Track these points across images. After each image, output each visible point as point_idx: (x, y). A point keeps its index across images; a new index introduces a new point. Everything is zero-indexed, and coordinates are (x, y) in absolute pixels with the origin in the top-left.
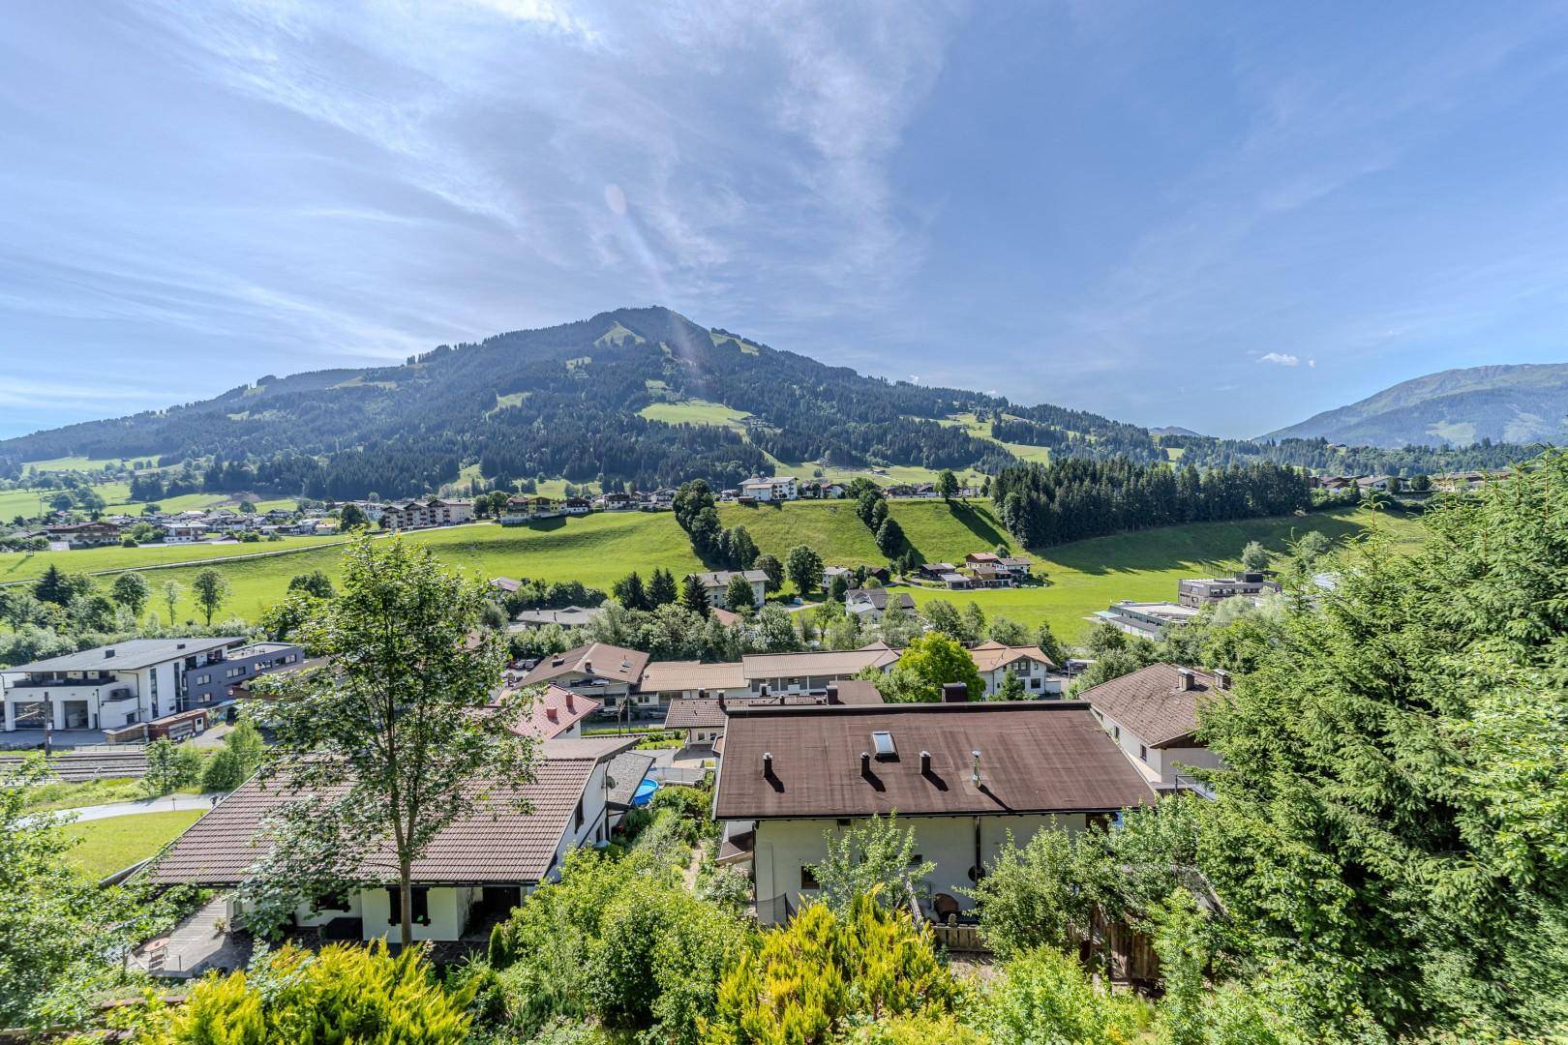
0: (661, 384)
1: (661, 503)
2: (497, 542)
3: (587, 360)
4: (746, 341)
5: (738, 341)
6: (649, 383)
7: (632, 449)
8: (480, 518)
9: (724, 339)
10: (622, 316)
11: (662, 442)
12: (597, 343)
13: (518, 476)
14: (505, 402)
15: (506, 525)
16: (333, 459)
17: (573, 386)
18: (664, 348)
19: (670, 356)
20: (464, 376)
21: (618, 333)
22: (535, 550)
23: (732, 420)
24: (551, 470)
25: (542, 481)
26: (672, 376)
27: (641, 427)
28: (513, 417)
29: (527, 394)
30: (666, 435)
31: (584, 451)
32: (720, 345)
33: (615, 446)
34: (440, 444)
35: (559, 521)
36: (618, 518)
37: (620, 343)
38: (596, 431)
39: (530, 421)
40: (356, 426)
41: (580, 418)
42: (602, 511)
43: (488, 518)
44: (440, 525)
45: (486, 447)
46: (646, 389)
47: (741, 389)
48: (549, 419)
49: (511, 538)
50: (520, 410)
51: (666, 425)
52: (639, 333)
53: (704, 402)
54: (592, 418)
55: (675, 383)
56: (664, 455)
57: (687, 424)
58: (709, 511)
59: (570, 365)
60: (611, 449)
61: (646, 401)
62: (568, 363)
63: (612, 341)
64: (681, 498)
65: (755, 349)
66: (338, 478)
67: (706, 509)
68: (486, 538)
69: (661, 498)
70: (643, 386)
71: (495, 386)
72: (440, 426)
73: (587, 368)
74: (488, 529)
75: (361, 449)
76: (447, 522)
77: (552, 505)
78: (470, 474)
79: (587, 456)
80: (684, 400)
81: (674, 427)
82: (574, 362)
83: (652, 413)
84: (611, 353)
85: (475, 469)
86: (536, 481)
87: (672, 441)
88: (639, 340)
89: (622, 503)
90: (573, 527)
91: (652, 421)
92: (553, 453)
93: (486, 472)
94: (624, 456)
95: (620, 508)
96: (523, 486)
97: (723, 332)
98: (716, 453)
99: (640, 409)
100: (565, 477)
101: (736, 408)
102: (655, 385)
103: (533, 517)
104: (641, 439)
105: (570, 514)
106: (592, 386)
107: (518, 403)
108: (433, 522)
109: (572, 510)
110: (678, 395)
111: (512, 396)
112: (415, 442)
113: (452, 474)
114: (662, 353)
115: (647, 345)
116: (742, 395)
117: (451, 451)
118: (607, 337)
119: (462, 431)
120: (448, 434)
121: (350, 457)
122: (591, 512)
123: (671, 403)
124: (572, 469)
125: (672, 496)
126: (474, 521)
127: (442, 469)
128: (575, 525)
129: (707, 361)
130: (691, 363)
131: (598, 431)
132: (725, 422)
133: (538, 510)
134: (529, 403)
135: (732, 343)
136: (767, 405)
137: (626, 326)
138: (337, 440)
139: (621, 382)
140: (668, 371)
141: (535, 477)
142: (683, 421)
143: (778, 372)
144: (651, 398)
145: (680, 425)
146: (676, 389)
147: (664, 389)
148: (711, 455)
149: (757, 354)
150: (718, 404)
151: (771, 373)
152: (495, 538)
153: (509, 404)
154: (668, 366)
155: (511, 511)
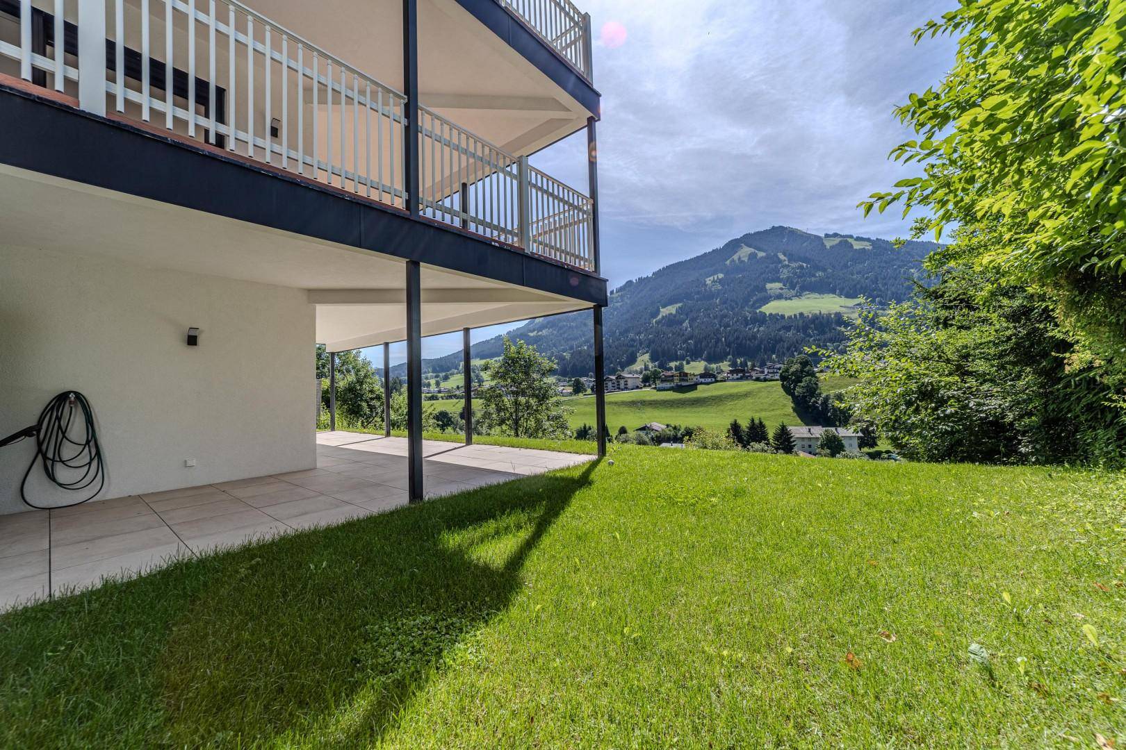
0: (778, 285)
1: (770, 375)
2: (654, 401)
3: (721, 276)
4: (859, 239)
5: (850, 240)
6: (769, 286)
7: (754, 337)
8: (645, 386)
9: (837, 240)
10: (748, 239)
11: (779, 330)
12: (728, 262)
13: (672, 360)
14: (664, 312)
15: (659, 390)
16: (572, 354)
17: (711, 296)
18: (782, 257)
19: (787, 263)
20: (642, 298)
21: (745, 252)
22: (678, 407)
23: (845, 307)
24: (695, 355)
25: (688, 363)
26: (788, 277)
27: (762, 320)
28: (671, 321)
29: (680, 305)
30: (783, 324)
31: (718, 340)
32: (832, 247)
33: (741, 336)
34: (626, 342)
35: (693, 387)
36: (737, 386)
37: (746, 259)
38: (727, 325)
39: (681, 323)
40: (584, 335)
41: (715, 318)
42: (725, 381)
43: (650, 386)
44: (622, 390)
45: (653, 342)
46: (766, 290)
47: (853, 280)
48: (693, 320)
49: (662, 398)
50: (675, 316)
51: (783, 317)
52: (760, 250)
53: (817, 295)
54: (725, 316)
55: (791, 283)
56: (781, 340)
57: (801, 314)
58: (810, 380)
59: (709, 281)
60: (738, 338)
61: (766, 300)
62: (707, 280)
63: (739, 259)
64: (787, 370)
65: (868, 244)
66: (574, 365)
67: (808, 378)
68: (648, 398)
69: (771, 371)
70: (764, 289)
71: (659, 302)
72: (627, 331)
73: (720, 281)
74: (648, 393)
75: (586, 348)
76: (626, 388)
77: (689, 377)
78: (643, 361)
79: (720, 344)
80: (799, 295)
81: (790, 317)
82: (712, 278)
83: (770, 308)
84: (740, 267)
85: (647, 357)
86: (684, 363)
87: (788, 328)
88: (761, 254)
89: (740, 375)
90: (702, 391)
91: (771, 314)
92: (696, 345)
93: (653, 359)
94: (748, 342)
95: (738, 379)
96: (676, 366)
97: (836, 235)
98: (828, 335)
99: (760, 307)
100: (705, 360)
101: (848, 296)
102: (774, 287)
103: (677, 385)
104: (761, 329)
105: (701, 383)
106: (724, 293)
107: (674, 312)
108: (619, 388)
109: (703, 380)
110: (793, 292)
111: (669, 307)
112: (613, 341)
113: (632, 360)
114: (780, 261)
115: (767, 257)
116: (855, 286)
117: (632, 346)
118: (736, 257)
119: (639, 333)
120: (631, 335)
121: (580, 352)
122: (717, 381)
123: (786, 299)
124: (709, 354)
125: (780, 369)
126: (641, 388)
127: (627, 357)
128: (704, 391)
129: (820, 261)
130: (805, 265)
131: (729, 326)
132: (838, 309)
133: (681, 380)
134: (680, 310)
135: (844, 242)
136: (880, 290)
137: (750, 246)
138: (575, 343)
139: (746, 288)
140: (785, 274)
141: (684, 360)
142: (798, 313)
143: (893, 260)
144: (771, 297)
145: (795, 315)
146: (793, 287)
147: (781, 289)
148: (823, 337)
149: (870, 248)
150: (831, 295)
151: (886, 262)
152: (653, 398)
153: (668, 312)
154: (785, 271)
155: (663, 381)
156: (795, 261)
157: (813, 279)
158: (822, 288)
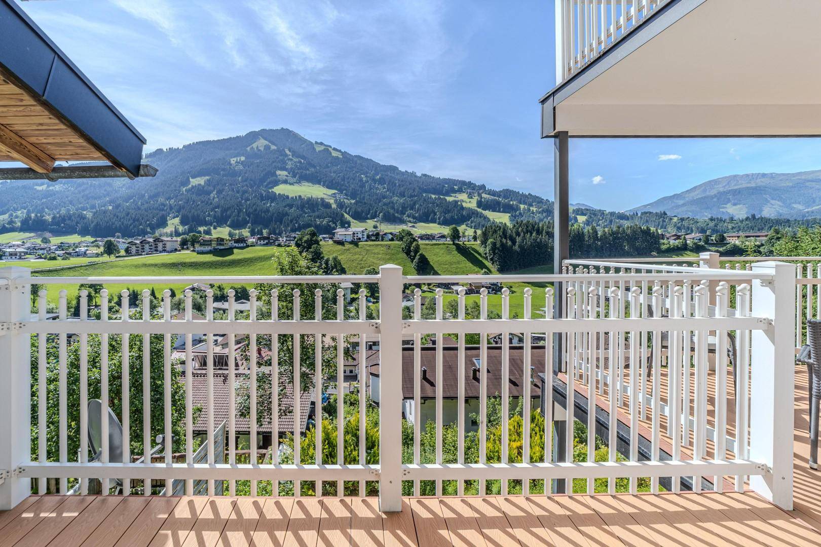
0: (285, 173)
1: (288, 242)
2: (194, 263)
3: (243, 158)
4: (335, 149)
5: (330, 149)
6: (278, 172)
7: (268, 211)
8: (183, 249)
9: (322, 148)
10: (263, 134)
11: (285, 207)
12: (248, 149)
13: (201, 225)
14: (194, 182)
15: (199, 253)
16: (95, 214)
17: (234, 174)
18: (288, 152)
19: (291, 157)
20: (172, 166)
21: (261, 143)
22: (216, 268)
23: (326, 194)
24: (220, 221)
25: (215, 228)
26: (292, 168)
27: (273, 198)
28: (200, 191)
29: (207, 178)
30: (288, 202)
31: (240, 211)
32: (320, 151)
33: (258, 209)
34: (156, 206)
35: (229, 251)
36: (263, 250)
37: (262, 149)
38: (247, 199)
39: (209, 193)
40: (108, 195)
41: (238, 192)
42: (254, 246)
43: (188, 249)
44: (160, 252)
45: (184, 208)
46: (276, 176)
47: (331, 177)
48: (220, 192)
49: (202, 260)
50: (203, 187)
51: (288, 197)
52: (273, 144)
53: (310, 184)
54: (246, 192)
55: (294, 172)
56: (287, 214)
57: (300, 196)
58: (317, 247)
59: (233, 161)
60: (256, 210)
61: (276, 183)
62: (232, 160)
63: (257, 147)
64: (301, 239)
65: (340, 154)
66: (97, 224)
67: (315, 246)
68: (188, 260)
69: (288, 239)
70: (274, 174)
71: (189, 173)
72: (157, 195)
73: (242, 163)
74: (188, 255)
75: (110, 208)
76: (164, 251)
77: (225, 242)
78: (173, 223)
79: (241, 214)
80: (299, 182)
81: (292, 198)
82: (235, 159)
83: (279, 189)
84: (257, 154)
85: (177, 221)
86: (212, 228)
87: (291, 206)
88: (273, 147)
89: (266, 241)
90: (238, 255)
91: (279, 194)
92: (222, 212)
93: (183, 223)
94: (263, 214)
95: (264, 245)
96: (204, 231)
97: (321, 144)
98: (316, 214)
99: (272, 187)
100: (229, 226)
101: (329, 187)
102: (282, 174)
103: (214, 249)
104: (273, 204)
105: (236, 248)
106: (245, 173)
107: (202, 183)
108: (156, 250)
109: (236, 245)
110: (295, 180)
111: (199, 179)
112: (142, 204)
113: (163, 223)
114: (286, 155)
115: (278, 150)
116: (332, 181)
117: (163, 210)
118: (254, 145)
119: (169, 198)
120: (161, 200)
121: (105, 212)
122: (248, 246)
123: (291, 184)
124: (233, 221)
125: (295, 238)
126: (180, 251)
127: (158, 220)
128: (239, 254)
129: (312, 160)
130: (302, 161)
131: (248, 200)
132: (322, 196)
133: (217, 245)
134: (208, 183)
135: (327, 150)
136: (346, 186)
137: (266, 139)
138: (97, 202)
139: (262, 171)
140: (289, 165)
141: (211, 226)
142: (297, 195)
143: (353, 167)
144: (279, 181)
145: (296, 197)
146: (294, 176)
147: (287, 176)
148: (314, 214)
149: (341, 157)
150: (318, 186)
151: (349, 168)
152: (193, 260)
153: (197, 183)
154: (290, 163)
155: (201, 245)
156: (297, 157)
157: (308, 172)
158: (314, 179)
